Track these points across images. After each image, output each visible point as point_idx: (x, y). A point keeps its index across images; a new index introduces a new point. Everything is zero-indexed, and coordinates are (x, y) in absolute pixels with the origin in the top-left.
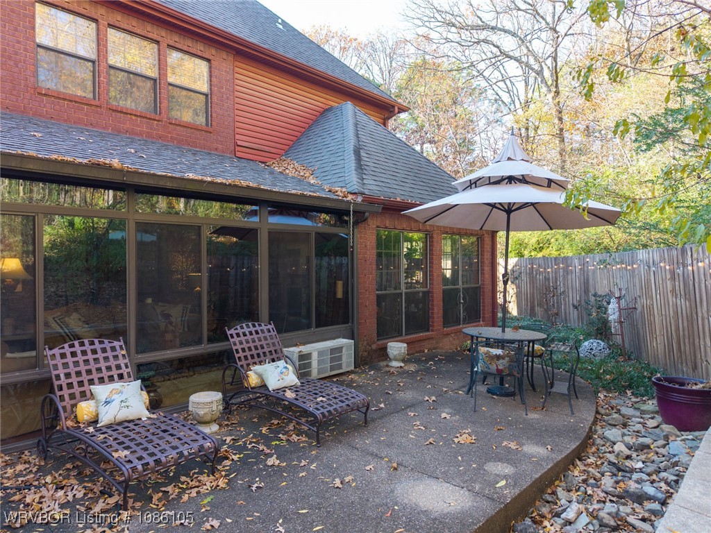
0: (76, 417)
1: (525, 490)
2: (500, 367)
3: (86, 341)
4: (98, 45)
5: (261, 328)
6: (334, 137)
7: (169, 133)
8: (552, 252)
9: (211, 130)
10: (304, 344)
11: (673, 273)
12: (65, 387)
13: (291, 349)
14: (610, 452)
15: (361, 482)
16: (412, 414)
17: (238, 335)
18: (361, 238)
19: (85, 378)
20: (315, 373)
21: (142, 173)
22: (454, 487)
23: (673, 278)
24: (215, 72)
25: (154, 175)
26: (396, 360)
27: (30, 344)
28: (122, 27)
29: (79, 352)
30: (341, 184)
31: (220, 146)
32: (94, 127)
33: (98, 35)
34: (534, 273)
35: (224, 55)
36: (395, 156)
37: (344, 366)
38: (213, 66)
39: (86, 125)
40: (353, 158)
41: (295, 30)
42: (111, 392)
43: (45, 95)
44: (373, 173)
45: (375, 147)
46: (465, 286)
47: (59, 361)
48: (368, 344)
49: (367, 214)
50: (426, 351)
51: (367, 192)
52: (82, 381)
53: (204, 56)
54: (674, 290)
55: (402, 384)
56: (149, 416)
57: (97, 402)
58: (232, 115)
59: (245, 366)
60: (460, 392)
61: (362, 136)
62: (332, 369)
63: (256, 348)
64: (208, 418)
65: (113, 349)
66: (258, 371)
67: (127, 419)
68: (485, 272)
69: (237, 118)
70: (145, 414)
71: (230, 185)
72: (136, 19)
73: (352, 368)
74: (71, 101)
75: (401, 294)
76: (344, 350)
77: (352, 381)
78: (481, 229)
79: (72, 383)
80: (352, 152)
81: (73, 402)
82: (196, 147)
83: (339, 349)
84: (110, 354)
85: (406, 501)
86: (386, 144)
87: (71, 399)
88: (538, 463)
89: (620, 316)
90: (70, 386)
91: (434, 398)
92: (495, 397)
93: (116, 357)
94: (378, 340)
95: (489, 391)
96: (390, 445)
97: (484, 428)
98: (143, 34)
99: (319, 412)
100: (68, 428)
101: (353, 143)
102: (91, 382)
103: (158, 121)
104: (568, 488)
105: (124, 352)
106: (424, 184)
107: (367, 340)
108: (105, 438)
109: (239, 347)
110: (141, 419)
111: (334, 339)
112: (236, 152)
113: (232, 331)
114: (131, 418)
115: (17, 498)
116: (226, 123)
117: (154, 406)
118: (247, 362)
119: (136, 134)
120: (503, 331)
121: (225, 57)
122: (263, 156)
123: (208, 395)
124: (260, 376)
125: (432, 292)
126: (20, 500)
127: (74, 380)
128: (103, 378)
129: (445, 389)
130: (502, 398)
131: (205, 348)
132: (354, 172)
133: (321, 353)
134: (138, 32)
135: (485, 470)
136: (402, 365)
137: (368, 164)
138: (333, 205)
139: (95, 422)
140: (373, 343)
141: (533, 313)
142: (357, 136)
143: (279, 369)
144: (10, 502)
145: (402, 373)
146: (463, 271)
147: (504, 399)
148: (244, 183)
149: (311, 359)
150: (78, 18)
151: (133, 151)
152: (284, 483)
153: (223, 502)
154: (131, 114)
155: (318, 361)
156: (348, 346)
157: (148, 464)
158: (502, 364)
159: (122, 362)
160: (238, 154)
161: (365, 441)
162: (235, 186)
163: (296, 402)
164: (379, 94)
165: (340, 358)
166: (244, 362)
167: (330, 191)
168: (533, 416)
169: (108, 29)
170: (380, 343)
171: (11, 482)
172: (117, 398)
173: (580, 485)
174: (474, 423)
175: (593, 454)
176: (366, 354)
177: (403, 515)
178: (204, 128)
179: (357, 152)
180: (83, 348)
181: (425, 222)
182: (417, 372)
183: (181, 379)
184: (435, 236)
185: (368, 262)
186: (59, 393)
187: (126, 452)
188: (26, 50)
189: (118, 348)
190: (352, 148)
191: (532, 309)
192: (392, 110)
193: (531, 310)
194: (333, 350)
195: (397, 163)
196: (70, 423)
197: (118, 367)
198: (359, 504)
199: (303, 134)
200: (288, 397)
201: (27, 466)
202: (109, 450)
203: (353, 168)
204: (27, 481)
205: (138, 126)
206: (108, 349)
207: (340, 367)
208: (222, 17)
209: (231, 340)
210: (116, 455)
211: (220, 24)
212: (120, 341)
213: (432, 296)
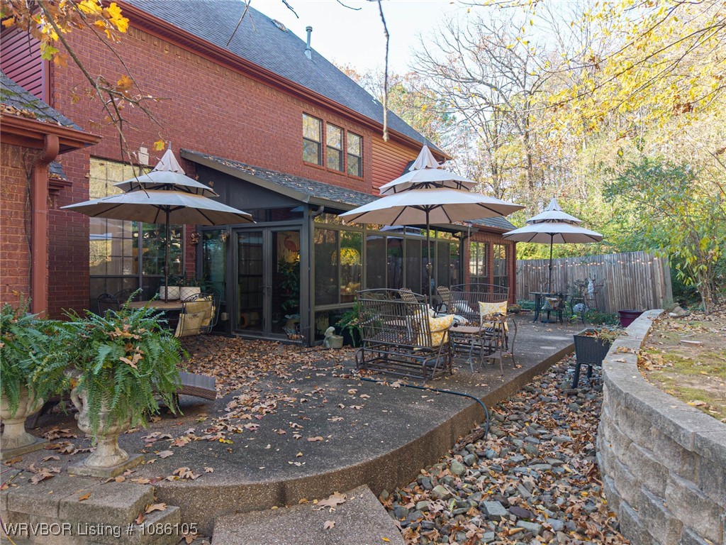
4: (323, 134)
7: (348, 182)
8: (538, 255)
9: (364, 180)
11: (624, 265)
23: (624, 268)
24: (365, 144)
28: (331, 122)
31: (367, 189)
33: (322, 128)
38: (364, 140)
39: (319, 181)
43: (306, 165)
53: (361, 135)
54: (624, 274)
58: (371, 169)
69: (373, 171)
72: (336, 117)
74: (314, 168)
82: (358, 190)
89: (595, 290)
98: (339, 126)
103: (344, 176)
112: (372, 192)
116: (369, 175)
119: (336, 185)
121: (369, 134)
134: (337, 124)
154: (335, 173)
169: (327, 125)
178: (361, 178)
188: (300, 141)
205: (337, 179)
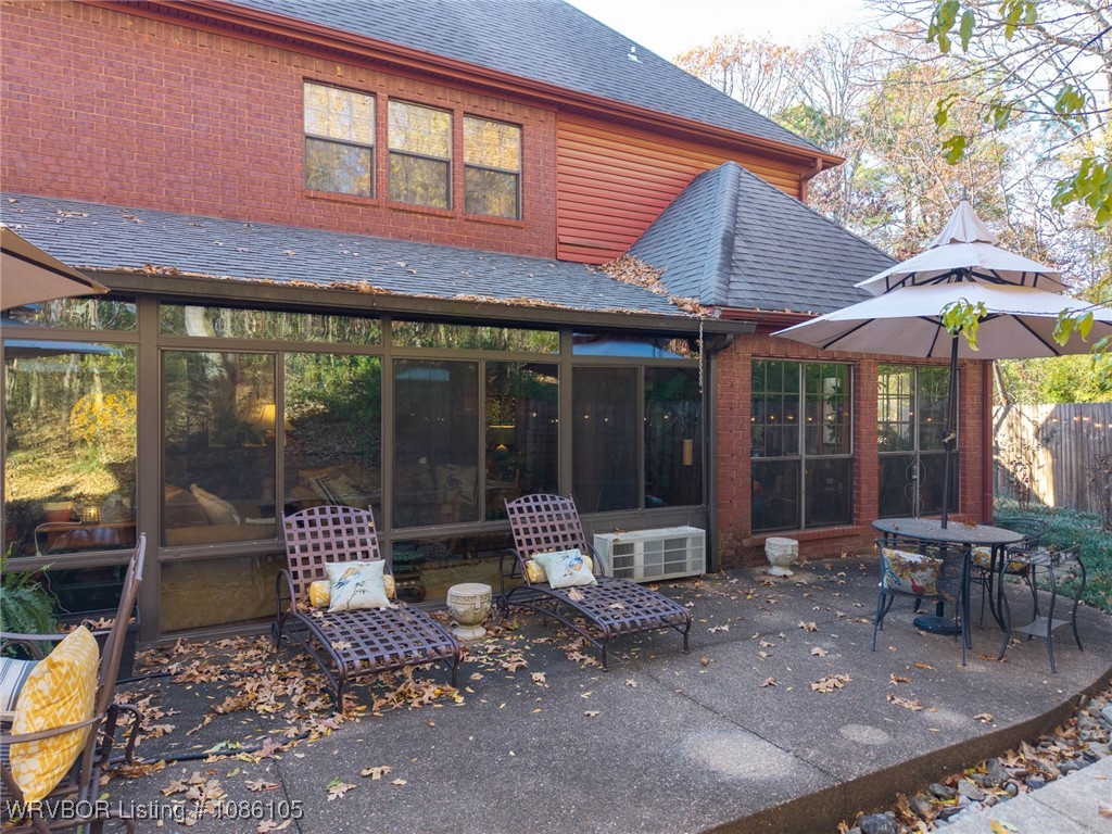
0: (309, 600)
1: (889, 769)
2: (919, 583)
3: (328, 508)
4: (377, 125)
5: (554, 502)
6: (701, 219)
7: (466, 233)
9: (523, 224)
10: (627, 530)
12: (299, 561)
13: (605, 536)
14: (1101, 741)
15: (641, 724)
16: (765, 644)
17: (520, 510)
18: (724, 373)
19: (323, 553)
20: (639, 574)
21: (396, 296)
22: (775, 749)
24: (529, 141)
25: (411, 298)
26: (779, 565)
27: (269, 511)
28: (405, 97)
29: (318, 522)
30: (693, 293)
31: (534, 247)
32: (371, 233)
33: (376, 112)
34: (1085, 431)
35: (541, 115)
36: (799, 240)
37: (689, 567)
38: (526, 133)
39: (361, 232)
40: (719, 251)
41: (657, 58)
42: (347, 572)
43: (314, 198)
44: (750, 272)
45: (763, 229)
46: (924, 452)
47: (295, 530)
48: (734, 537)
49: (730, 337)
50: (844, 556)
51: (731, 302)
52: (320, 557)
53: (514, 121)
55: (772, 601)
56: (390, 605)
57: (332, 583)
58: (552, 200)
59: (527, 553)
60: (864, 620)
61: (744, 215)
62: (668, 569)
63: (544, 529)
64: (470, 618)
65: (359, 520)
66: (540, 561)
67: (363, 607)
68: (968, 428)
69: (561, 204)
70: (384, 603)
71: (512, 305)
72: (423, 84)
73: (703, 571)
74: (344, 203)
75: (799, 462)
76: (689, 542)
77: (697, 590)
78: (929, 355)
79: (308, 558)
80: (720, 241)
81: (307, 581)
82: (500, 250)
83: (681, 541)
84: (354, 526)
85: (692, 755)
86: (787, 222)
87: (305, 577)
88: (938, 737)
90: (305, 561)
91: (813, 625)
92: (922, 633)
93: (361, 531)
94: (753, 533)
95: (917, 624)
96: (707, 682)
97: (876, 674)
98: (433, 103)
99: (606, 623)
100: (298, 611)
101: (723, 228)
102: (330, 559)
103: (451, 218)
104: (987, 782)
105: (371, 524)
106: (844, 284)
107: (733, 531)
108: (330, 625)
109: (520, 526)
110: (378, 609)
111: (676, 526)
112: (559, 254)
113: (513, 505)
114: (367, 606)
115: (238, 684)
116: (544, 212)
117: (401, 595)
118: (530, 548)
119: (423, 239)
120: (944, 526)
121: (543, 118)
122: (595, 256)
123: (474, 588)
124: (542, 567)
125: (858, 461)
126: (240, 687)
127: (311, 554)
128: (344, 555)
129: (840, 614)
130: (934, 636)
131: (480, 526)
132: (716, 272)
133: (648, 545)
134: (426, 101)
135: (838, 733)
136: (789, 573)
137: (745, 257)
138: (670, 326)
139: (325, 607)
140: (744, 537)
141: (1081, 503)
142: (735, 214)
143: (568, 561)
144: (230, 687)
145: (784, 585)
146: (921, 426)
147: (938, 637)
148: (533, 303)
149: (633, 552)
150: (352, 94)
151: (403, 264)
152: (538, 710)
153: (453, 721)
154: (416, 213)
155: (645, 556)
156: (696, 539)
157: (367, 660)
158: (923, 578)
159: (368, 536)
160: (561, 256)
161: (676, 673)
162: (520, 306)
163: (580, 607)
164: (789, 142)
165: (682, 555)
166: (525, 548)
167: (675, 304)
168: (976, 668)
169: (390, 103)
170: (756, 537)
171: (237, 666)
172: (353, 580)
173: (1010, 780)
174: (861, 667)
175: (1067, 739)
176: (732, 552)
177: (679, 772)
178: (513, 222)
179: (728, 243)
180: (324, 516)
181: (825, 347)
182: (809, 585)
183: (463, 567)
184: (864, 367)
185: (736, 411)
186: (293, 569)
187: (348, 645)
188: (293, 144)
189: (365, 518)
190: (721, 233)
191: (1081, 494)
192: (812, 164)
193: (1077, 497)
194: (669, 543)
195: (800, 252)
196: (301, 606)
197: (364, 543)
198: (625, 748)
199: (660, 216)
200: (572, 598)
201: (259, 652)
202: (330, 639)
203: (716, 266)
204: (252, 668)
205: (425, 227)
206: (353, 520)
207: (681, 567)
208: (541, 61)
209: (511, 516)
210: (334, 645)
211: (536, 74)
212: (368, 510)
213: (858, 468)
